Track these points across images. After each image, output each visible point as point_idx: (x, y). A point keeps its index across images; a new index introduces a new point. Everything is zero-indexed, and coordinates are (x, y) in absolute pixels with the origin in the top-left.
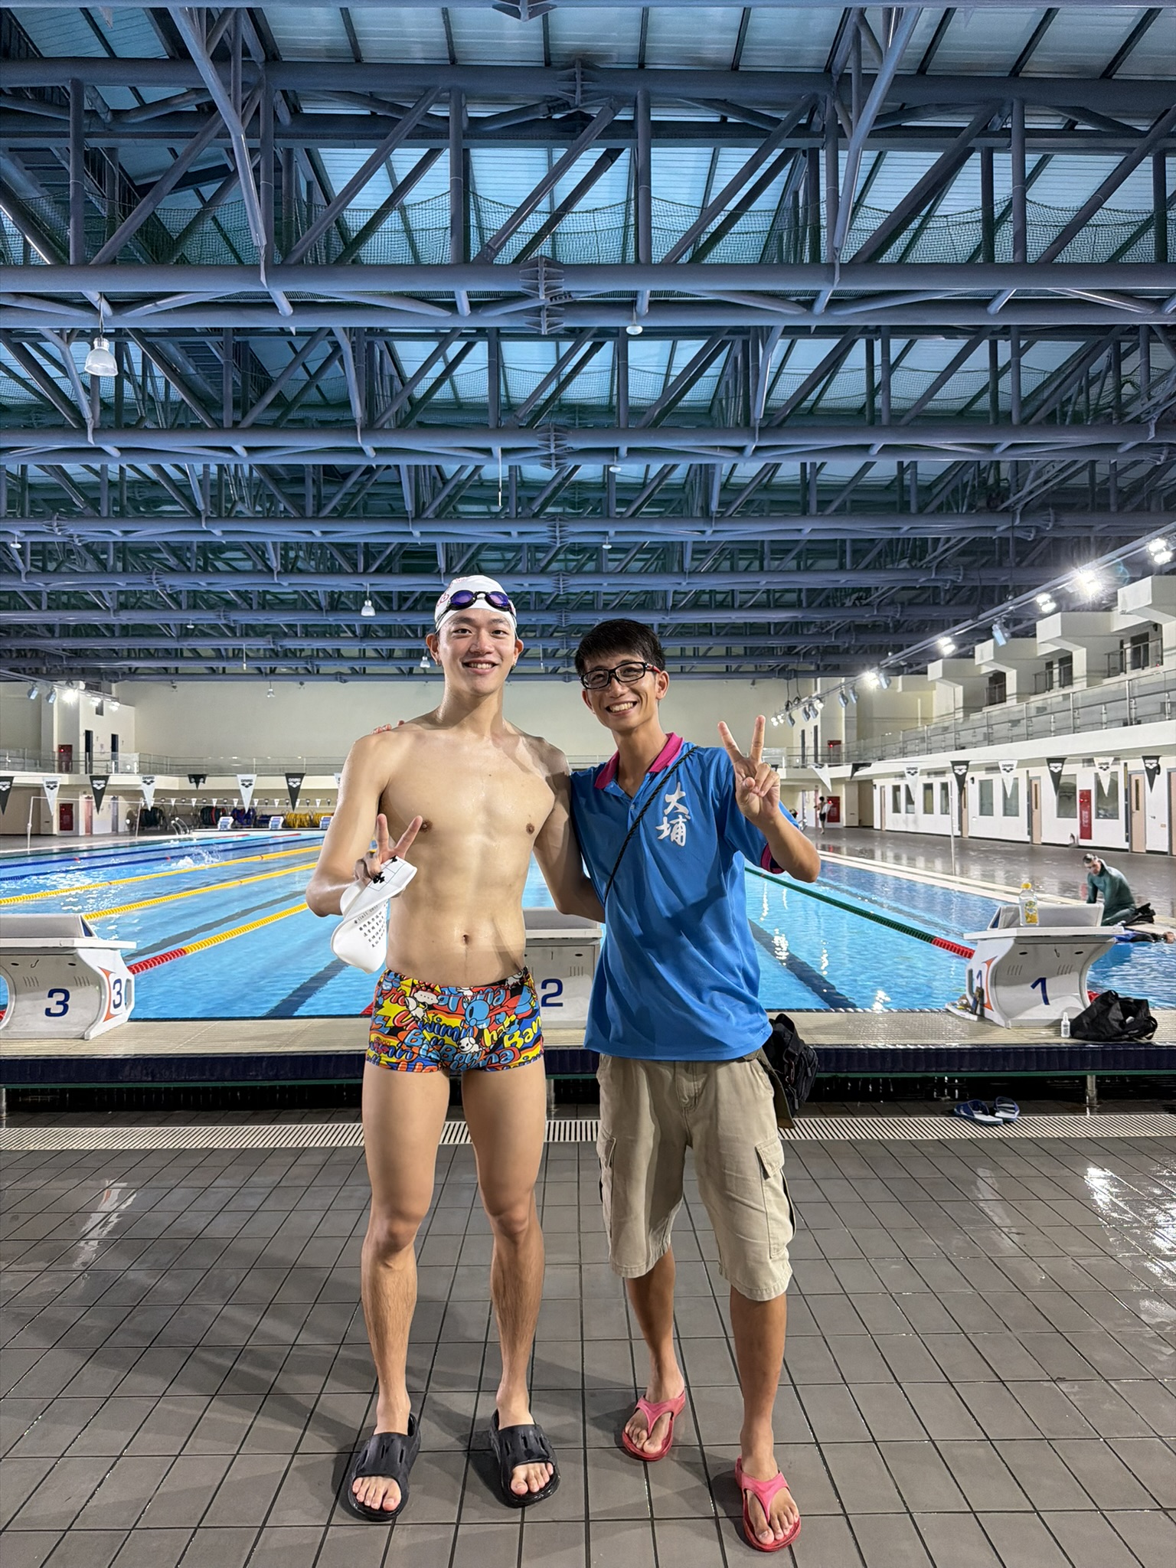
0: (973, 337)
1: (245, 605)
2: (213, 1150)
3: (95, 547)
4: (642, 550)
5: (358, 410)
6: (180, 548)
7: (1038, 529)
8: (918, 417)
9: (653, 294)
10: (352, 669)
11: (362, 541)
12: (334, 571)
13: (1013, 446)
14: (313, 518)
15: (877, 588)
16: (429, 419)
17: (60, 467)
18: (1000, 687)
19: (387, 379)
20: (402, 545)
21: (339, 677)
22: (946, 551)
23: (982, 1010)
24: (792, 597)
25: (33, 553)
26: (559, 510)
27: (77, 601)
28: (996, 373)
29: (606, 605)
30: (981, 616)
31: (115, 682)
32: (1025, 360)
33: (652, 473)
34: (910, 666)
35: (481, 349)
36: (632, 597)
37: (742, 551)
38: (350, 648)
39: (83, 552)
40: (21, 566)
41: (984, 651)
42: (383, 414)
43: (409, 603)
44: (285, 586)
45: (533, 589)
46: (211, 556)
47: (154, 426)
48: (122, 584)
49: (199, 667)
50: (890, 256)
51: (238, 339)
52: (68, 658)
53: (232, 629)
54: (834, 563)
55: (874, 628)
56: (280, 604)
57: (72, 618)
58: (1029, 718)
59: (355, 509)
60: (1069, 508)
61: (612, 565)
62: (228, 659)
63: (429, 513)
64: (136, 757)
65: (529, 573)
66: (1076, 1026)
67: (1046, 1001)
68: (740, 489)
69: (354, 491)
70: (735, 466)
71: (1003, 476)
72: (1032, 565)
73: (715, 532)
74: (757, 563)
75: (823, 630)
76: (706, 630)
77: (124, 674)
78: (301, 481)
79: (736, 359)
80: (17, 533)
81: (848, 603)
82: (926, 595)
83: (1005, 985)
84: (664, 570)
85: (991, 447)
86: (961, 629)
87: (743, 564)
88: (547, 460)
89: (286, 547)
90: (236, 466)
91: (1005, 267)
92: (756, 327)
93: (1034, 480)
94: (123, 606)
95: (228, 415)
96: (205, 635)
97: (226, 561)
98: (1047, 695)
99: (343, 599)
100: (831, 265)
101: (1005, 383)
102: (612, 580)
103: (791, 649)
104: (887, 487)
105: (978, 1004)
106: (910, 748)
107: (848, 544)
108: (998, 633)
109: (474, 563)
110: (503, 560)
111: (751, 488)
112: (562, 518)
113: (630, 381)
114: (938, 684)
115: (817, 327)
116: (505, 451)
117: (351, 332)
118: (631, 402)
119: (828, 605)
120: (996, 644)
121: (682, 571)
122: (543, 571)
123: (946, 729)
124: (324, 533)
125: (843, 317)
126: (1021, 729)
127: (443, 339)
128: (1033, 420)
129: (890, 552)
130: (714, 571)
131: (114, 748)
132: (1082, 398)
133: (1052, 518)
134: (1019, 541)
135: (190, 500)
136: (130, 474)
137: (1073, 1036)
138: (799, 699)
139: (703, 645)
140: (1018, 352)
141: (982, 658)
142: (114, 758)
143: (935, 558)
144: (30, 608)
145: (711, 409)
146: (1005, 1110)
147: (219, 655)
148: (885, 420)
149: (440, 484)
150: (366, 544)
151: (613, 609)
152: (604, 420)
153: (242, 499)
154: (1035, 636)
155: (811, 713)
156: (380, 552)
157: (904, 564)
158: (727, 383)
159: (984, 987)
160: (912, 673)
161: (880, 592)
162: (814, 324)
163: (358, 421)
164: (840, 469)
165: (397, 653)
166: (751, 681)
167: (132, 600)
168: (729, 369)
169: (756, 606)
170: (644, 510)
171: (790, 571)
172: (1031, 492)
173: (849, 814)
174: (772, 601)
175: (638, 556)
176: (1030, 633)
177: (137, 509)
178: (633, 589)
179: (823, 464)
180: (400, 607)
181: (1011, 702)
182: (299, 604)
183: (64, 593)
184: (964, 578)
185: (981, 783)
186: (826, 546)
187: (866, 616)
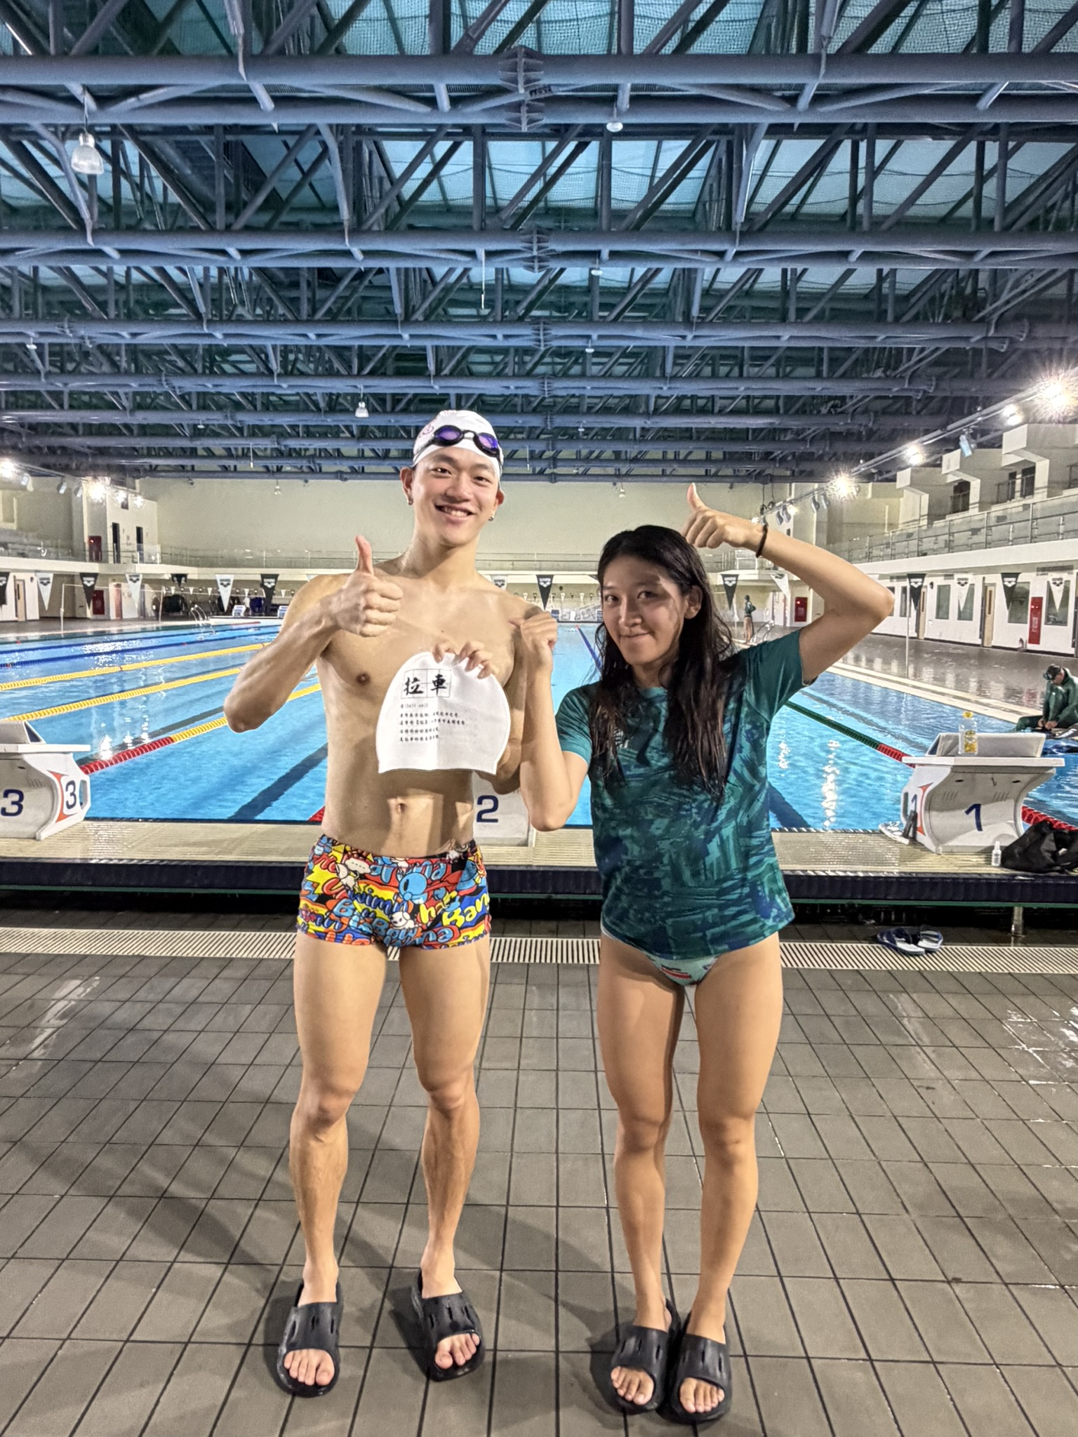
0: (960, 138)
1: (249, 406)
2: (144, 958)
3: (110, 349)
4: (625, 354)
5: (345, 213)
6: (188, 351)
7: (1012, 341)
8: (898, 223)
9: (634, 88)
10: (352, 468)
11: (356, 343)
12: (331, 373)
13: (993, 254)
14: (307, 321)
15: (851, 397)
16: (419, 222)
17: (68, 269)
18: (964, 496)
19: (376, 181)
20: (395, 347)
21: (339, 475)
22: (920, 360)
23: (915, 833)
24: (770, 403)
25: (51, 354)
26: (546, 313)
27: (98, 402)
28: (981, 176)
29: (590, 408)
30: (949, 427)
31: (138, 478)
32: (1012, 163)
33: (636, 278)
34: (880, 473)
35: (467, 148)
36: (617, 400)
37: (723, 357)
38: (349, 448)
39: (98, 354)
40: (40, 366)
41: (951, 461)
42: (371, 215)
43: (402, 405)
44: (286, 387)
45: (520, 392)
46: (218, 358)
47: (153, 228)
48: (134, 385)
49: (213, 465)
50: (881, 46)
51: (230, 138)
52: (94, 455)
53: (240, 430)
54: (812, 371)
55: (847, 436)
56: (285, 405)
57: (95, 417)
58: (989, 528)
59: (349, 312)
60: (1045, 319)
61: (595, 370)
62: (238, 457)
63: (419, 316)
64: (158, 548)
65: (515, 376)
66: (1008, 856)
67: (979, 827)
68: (722, 294)
69: (347, 294)
70: (718, 270)
71: (980, 285)
72: (1003, 376)
73: (695, 337)
74: (736, 370)
75: (799, 437)
76: (687, 435)
77: (145, 471)
78: (295, 285)
79: (720, 160)
80: (33, 334)
81: (824, 410)
82: (898, 405)
83: (941, 810)
84: (647, 375)
85: (970, 255)
86: (930, 439)
87: (723, 370)
88: (529, 263)
89: (286, 350)
90: (236, 269)
91: (1000, 57)
92: (740, 125)
93: (1012, 289)
94: (139, 407)
95: (220, 218)
96: (216, 435)
97: (234, 364)
98: (1008, 505)
99: (341, 400)
100: (817, 57)
101: (990, 188)
102: (596, 384)
103: (768, 454)
104: (866, 297)
105: (912, 828)
106: (875, 552)
107: (826, 351)
108: (964, 443)
109: (463, 365)
110: (492, 363)
111: (731, 294)
112: (548, 321)
113: (613, 184)
114: (905, 492)
115: (801, 125)
116: (489, 254)
117: (339, 130)
118: (614, 205)
119: (804, 412)
120: (962, 453)
121: (663, 375)
122: (529, 375)
123: (910, 535)
124: (319, 336)
125: (828, 114)
126: (981, 538)
127: (428, 136)
128: (1014, 228)
129: (866, 361)
130: (696, 376)
131: (139, 539)
132: (1067, 204)
133: (1026, 330)
134: (992, 352)
135: (191, 303)
136: (136, 277)
137: (1003, 864)
138: (773, 503)
139: (683, 449)
140: (1005, 155)
141: (948, 467)
142: (140, 549)
143: (909, 368)
144: (53, 408)
145: (694, 212)
146: (928, 937)
147: (230, 454)
148: (866, 225)
149: (430, 287)
150: (361, 347)
151: (597, 412)
152: (590, 224)
153: (242, 303)
154: (1000, 447)
155: (784, 517)
156: (374, 355)
157: (879, 373)
158: (711, 186)
159: (918, 811)
160: (882, 481)
161: (855, 400)
162: (797, 121)
163: (346, 224)
164: (821, 276)
165: (393, 453)
166: (729, 485)
167: (149, 400)
168: (714, 172)
169: (736, 412)
170: (627, 314)
171: (769, 378)
172: (1008, 302)
174: (751, 407)
175: (621, 360)
176: (997, 444)
177: (146, 312)
178: (616, 393)
179: (805, 271)
180: (393, 409)
181: (973, 511)
182: (302, 406)
183: (85, 393)
184: (935, 389)
185: (939, 587)
186: (804, 354)
187: (840, 424)
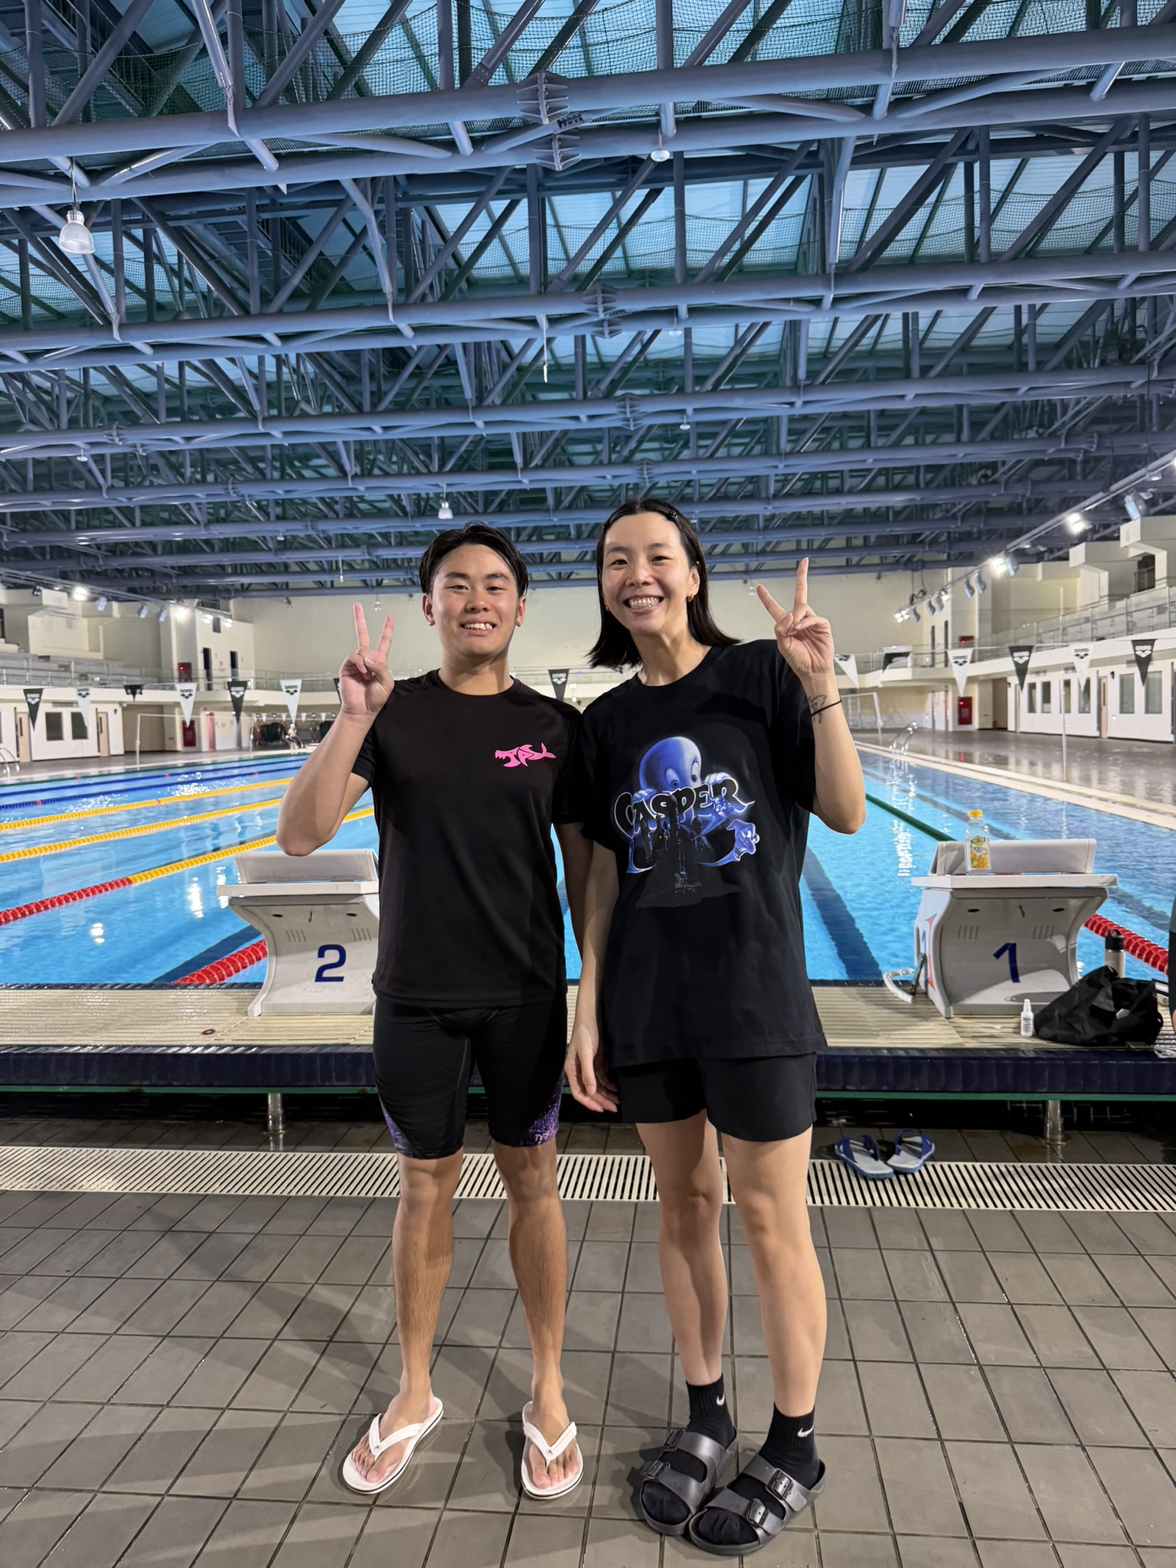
0: (1091, 151)
1: (332, 514)
5: (387, 285)
6: (253, 454)
9: (678, 110)
11: (435, 434)
12: (412, 471)
13: (1142, 279)
14: (371, 413)
15: (1004, 463)
18: (1149, 571)
20: (473, 438)
22: (1079, 413)
24: (907, 476)
26: (631, 392)
30: (1114, 487)
31: (230, 598)
34: (1051, 551)
40: (101, 480)
41: (1128, 533)
42: (417, 287)
44: (364, 490)
45: (619, 482)
47: (191, 318)
48: (204, 495)
49: (308, 581)
52: (178, 576)
53: (328, 540)
54: (951, 436)
56: (375, 512)
57: (172, 534)
62: (331, 572)
63: (495, 398)
64: (252, 673)
65: (612, 463)
66: (1042, 1019)
67: (1013, 976)
71: (1138, 323)
73: (805, 403)
75: (949, 514)
76: (819, 520)
77: (236, 590)
78: (357, 375)
80: (81, 445)
81: (974, 481)
84: (764, 453)
85: (1114, 282)
86: (1091, 503)
88: (599, 329)
89: (357, 447)
94: (217, 520)
96: (305, 547)
97: (315, 469)
99: (425, 501)
102: (705, 467)
103: (915, 536)
107: (965, 412)
108: (1131, 506)
109: (557, 455)
112: (633, 399)
114: (1082, 571)
116: (552, 320)
119: (953, 484)
121: (779, 454)
122: (627, 461)
123: (1087, 620)
124: (385, 428)
125: (911, 120)
131: (234, 665)
137: (1037, 1034)
138: (924, 592)
139: (819, 535)
141: (1128, 539)
142: (234, 674)
143: (1064, 424)
144: (125, 526)
146: (906, 1150)
147: (323, 568)
150: (442, 439)
151: (711, 501)
153: (307, 400)
155: (937, 607)
156: (458, 448)
157: (1032, 434)
158: (809, 230)
160: (1053, 560)
161: (1007, 467)
162: (876, 133)
163: (389, 297)
166: (875, 575)
170: (725, 386)
171: (906, 446)
172: (1171, 338)
173: (982, 715)
174: (890, 480)
180: (486, 508)
181: (1159, 587)
182: (389, 511)
183: (158, 507)
184: (1099, 446)
187: (996, 497)
